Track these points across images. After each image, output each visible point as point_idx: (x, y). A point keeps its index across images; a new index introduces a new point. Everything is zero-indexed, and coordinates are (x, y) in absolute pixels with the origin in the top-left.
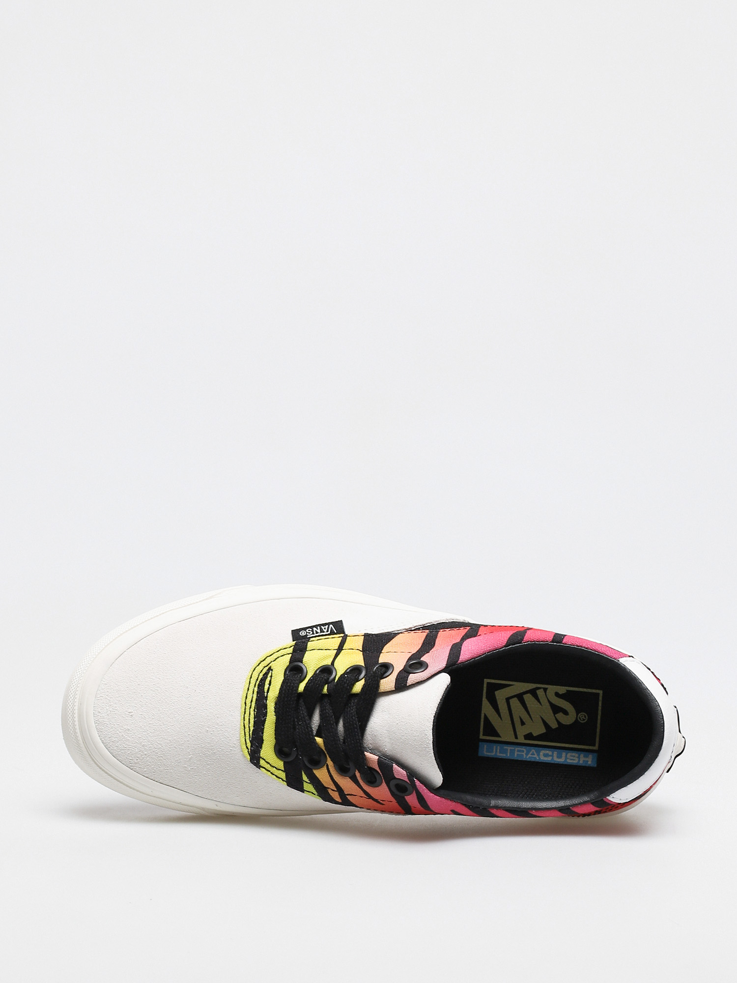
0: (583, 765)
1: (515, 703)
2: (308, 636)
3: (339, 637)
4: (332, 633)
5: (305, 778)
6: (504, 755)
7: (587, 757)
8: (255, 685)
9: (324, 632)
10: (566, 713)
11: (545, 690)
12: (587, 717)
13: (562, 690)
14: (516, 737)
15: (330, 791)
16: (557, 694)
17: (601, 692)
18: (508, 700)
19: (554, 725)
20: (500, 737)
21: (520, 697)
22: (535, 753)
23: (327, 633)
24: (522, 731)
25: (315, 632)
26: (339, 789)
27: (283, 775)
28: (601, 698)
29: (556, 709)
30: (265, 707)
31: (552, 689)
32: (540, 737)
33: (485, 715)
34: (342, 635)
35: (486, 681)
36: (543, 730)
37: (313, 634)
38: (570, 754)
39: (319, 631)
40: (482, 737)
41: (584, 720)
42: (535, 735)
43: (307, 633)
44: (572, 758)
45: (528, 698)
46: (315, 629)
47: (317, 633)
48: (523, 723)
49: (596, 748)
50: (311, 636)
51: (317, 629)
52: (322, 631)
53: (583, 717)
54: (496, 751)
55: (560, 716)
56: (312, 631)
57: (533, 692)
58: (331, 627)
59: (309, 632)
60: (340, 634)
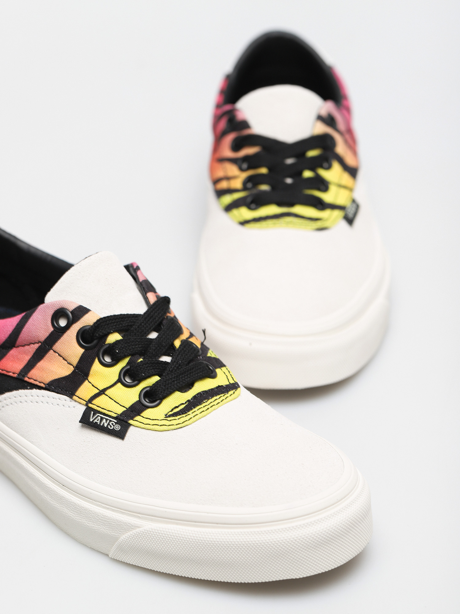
2: (116, 421)
3: (93, 405)
4: (96, 412)
8: (188, 415)
9: (101, 417)
23: (99, 415)
25: (108, 421)
34: (90, 405)
37: (110, 421)
39: (104, 421)
43: (114, 426)
46: (106, 425)
47: (107, 420)
50: (113, 420)
51: (104, 423)
52: (102, 419)
56: (109, 424)
58: (91, 420)
59: (111, 426)
60: (91, 408)
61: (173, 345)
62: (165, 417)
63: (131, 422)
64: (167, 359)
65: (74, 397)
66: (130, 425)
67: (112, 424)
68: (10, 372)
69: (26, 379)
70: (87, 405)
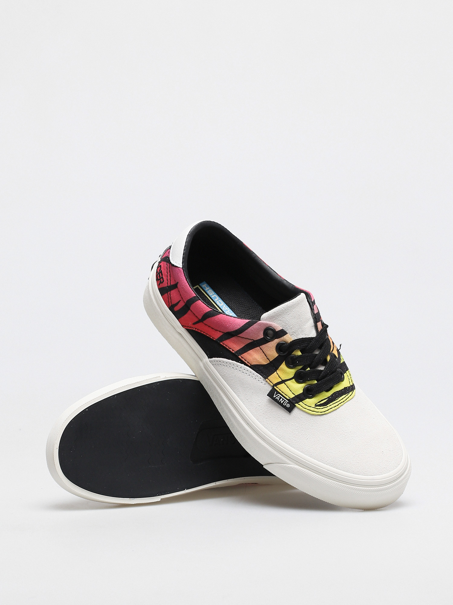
0: (209, 286)
2: (288, 401)
3: (277, 388)
4: (278, 393)
7: (204, 287)
8: (327, 407)
9: (280, 397)
22: (224, 308)
23: (279, 395)
25: (284, 400)
30: (333, 395)
37: (285, 401)
39: (281, 399)
43: (286, 404)
46: (282, 402)
47: (283, 399)
50: (287, 401)
51: (281, 401)
52: (281, 398)
56: (284, 402)
58: (274, 397)
59: (285, 404)
60: (275, 389)
61: (326, 360)
62: (315, 406)
63: (297, 405)
64: (322, 368)
65: (267, 379)
66: (295, 406)
67: (286, 403)
68: (231, 349)
69: (240, 357)
70: (273, 387)
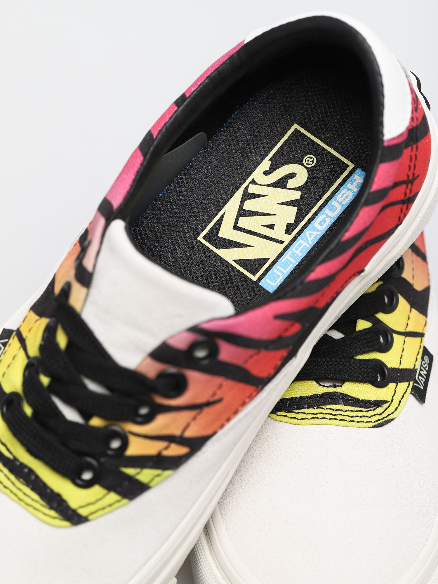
1: (245, 222)
3: (13, 338)
5: (130, 471)
6: (291, 265)
10: (293, 175)
11: (253, 182)
12: (313, 156)
13: (266, 164)
14: (282, 242)
15: (166, 453)
16: (266, 173)
17: (296, 126)
18: (236, 227)
19: (297, 195)
20: (268, 259)
21: (242, 213)
24: (279, 233)
26: (170, 439)
27: (113, 497)
28: (302, 130)
29: (281, 183)
30: (23, 466)
31: (257, 174)
32: (299, 217)
33: (235, 261)
34: (14, 333)
35: (200, 238)
36: (293, 210)
38: (339, 196)
40: (254, 278)
41: (313, 161)
42: (293, 222)
44: (346, 195)
45: (249, 205)
48: (272, 227)
49: (351, 166)
53: (310, 160)
54: (281, 272)
55: (291, 183)
57: (247, 196)
